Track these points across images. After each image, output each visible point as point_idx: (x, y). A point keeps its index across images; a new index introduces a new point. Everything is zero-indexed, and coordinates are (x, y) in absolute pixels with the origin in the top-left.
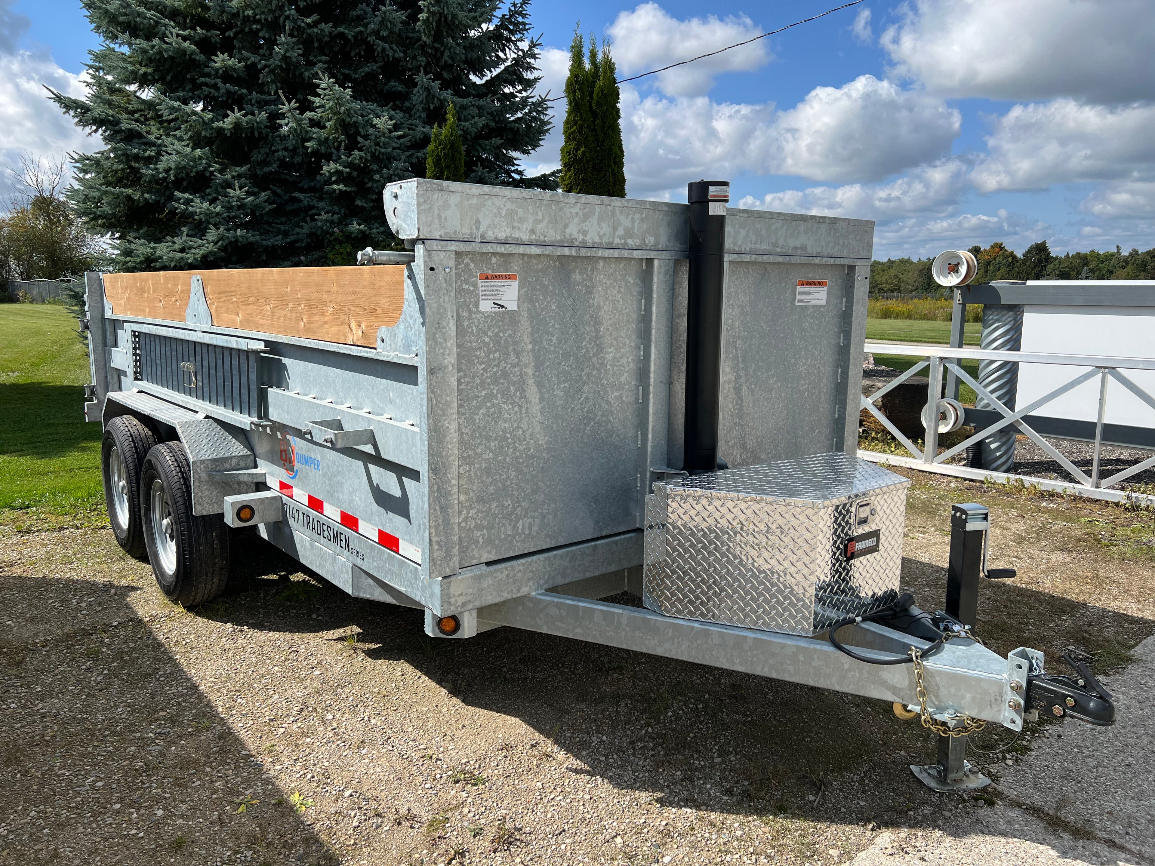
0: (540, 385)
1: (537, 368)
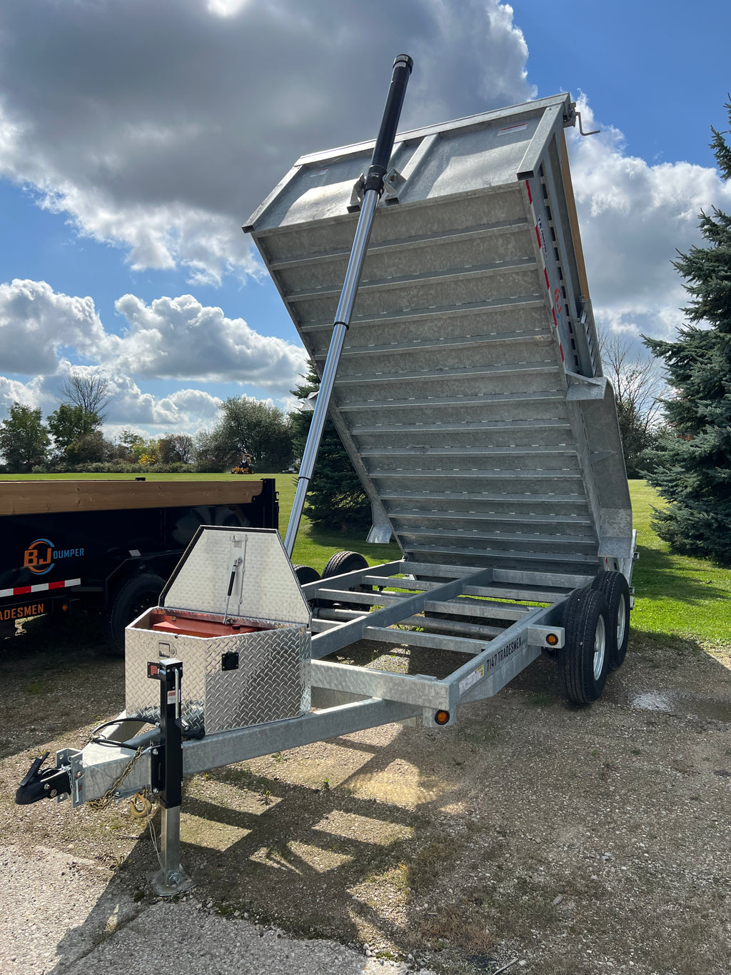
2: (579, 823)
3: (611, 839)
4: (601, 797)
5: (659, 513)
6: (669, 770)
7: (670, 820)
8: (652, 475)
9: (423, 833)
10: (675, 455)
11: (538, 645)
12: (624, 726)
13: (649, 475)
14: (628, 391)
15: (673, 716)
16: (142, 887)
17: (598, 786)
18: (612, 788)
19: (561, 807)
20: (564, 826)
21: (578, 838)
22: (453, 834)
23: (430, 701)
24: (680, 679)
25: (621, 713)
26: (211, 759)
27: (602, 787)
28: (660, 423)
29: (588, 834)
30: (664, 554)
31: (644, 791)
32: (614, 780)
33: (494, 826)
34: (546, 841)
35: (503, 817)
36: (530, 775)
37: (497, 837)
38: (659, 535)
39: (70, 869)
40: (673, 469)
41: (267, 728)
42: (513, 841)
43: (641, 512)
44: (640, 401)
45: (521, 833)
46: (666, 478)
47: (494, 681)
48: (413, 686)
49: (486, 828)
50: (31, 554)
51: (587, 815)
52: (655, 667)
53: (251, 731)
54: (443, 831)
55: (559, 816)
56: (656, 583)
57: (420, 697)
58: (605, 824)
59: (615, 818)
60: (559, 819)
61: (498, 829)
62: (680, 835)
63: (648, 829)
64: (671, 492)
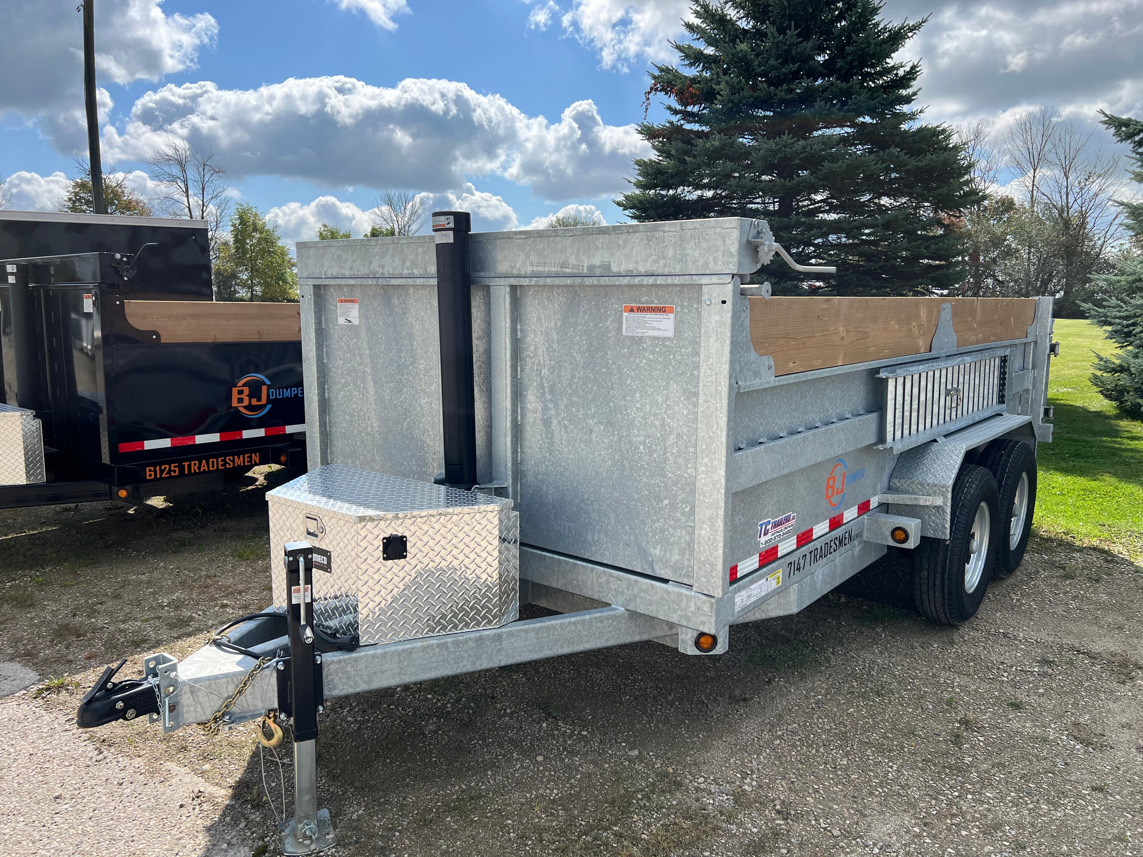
0: (375, 382)
1: (372, 368)
2: (905, 811)
3: (952, 842)
4: (947, 771)
5: (1105, 362)
6: (1065, 738)
7: (1052, 821)
8: (1100, 310)
9: (668, 800)
10: (1135, 281)
11: (879, 542)
12: (1003, 663)
13: (1094, 310)
14: (1079, 201)
15: (1084, 653)
16: (268, 838)
17: (946, 754)
18: (968, 760)
19: (881, 782)
20: (881, 813)
21: (898, 835)
22: (711, 807)
23: (688, 619)
24: (1105, 597)
25: (1003, 643)
26: (365, 678)
27: (952, 755)
28: (1122, 244)
29: (917, 830)
30: (1108, 417)
31: (1018, 769)
32: (973, 747)
33: (773, 801)
34: (847, 834)
35: (790, 789)
36: (845, 726)
37: (774, 820)
38: (1101, 391)
39: (193, 799)
40: (1132, 301)
41: (449, 640)
42: (798, 827)
43: (1080, 361)
44: (1095, 215)
45: (812, 818)
46: (1118, 314)
47: (800, 592)
48: (665, 595)
49: (761, 803)
50: (240, 392)
51: (921, 799)
52: (1069, 576)
53: (425, 644)
54: (697, 800)
55: (876, 796)
56: (1088, 457)
57: (675, 611)
58: (946, 817)
59: (964, 808)
60: (875, 800)
61: (778, 807)
62: (1065, 848)
63: (1013, 833)
64: (1125, 333)
